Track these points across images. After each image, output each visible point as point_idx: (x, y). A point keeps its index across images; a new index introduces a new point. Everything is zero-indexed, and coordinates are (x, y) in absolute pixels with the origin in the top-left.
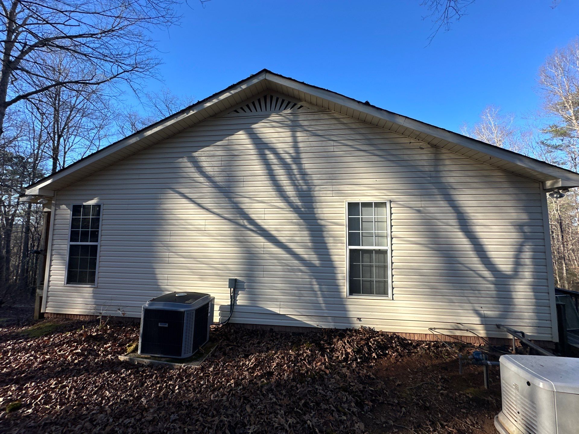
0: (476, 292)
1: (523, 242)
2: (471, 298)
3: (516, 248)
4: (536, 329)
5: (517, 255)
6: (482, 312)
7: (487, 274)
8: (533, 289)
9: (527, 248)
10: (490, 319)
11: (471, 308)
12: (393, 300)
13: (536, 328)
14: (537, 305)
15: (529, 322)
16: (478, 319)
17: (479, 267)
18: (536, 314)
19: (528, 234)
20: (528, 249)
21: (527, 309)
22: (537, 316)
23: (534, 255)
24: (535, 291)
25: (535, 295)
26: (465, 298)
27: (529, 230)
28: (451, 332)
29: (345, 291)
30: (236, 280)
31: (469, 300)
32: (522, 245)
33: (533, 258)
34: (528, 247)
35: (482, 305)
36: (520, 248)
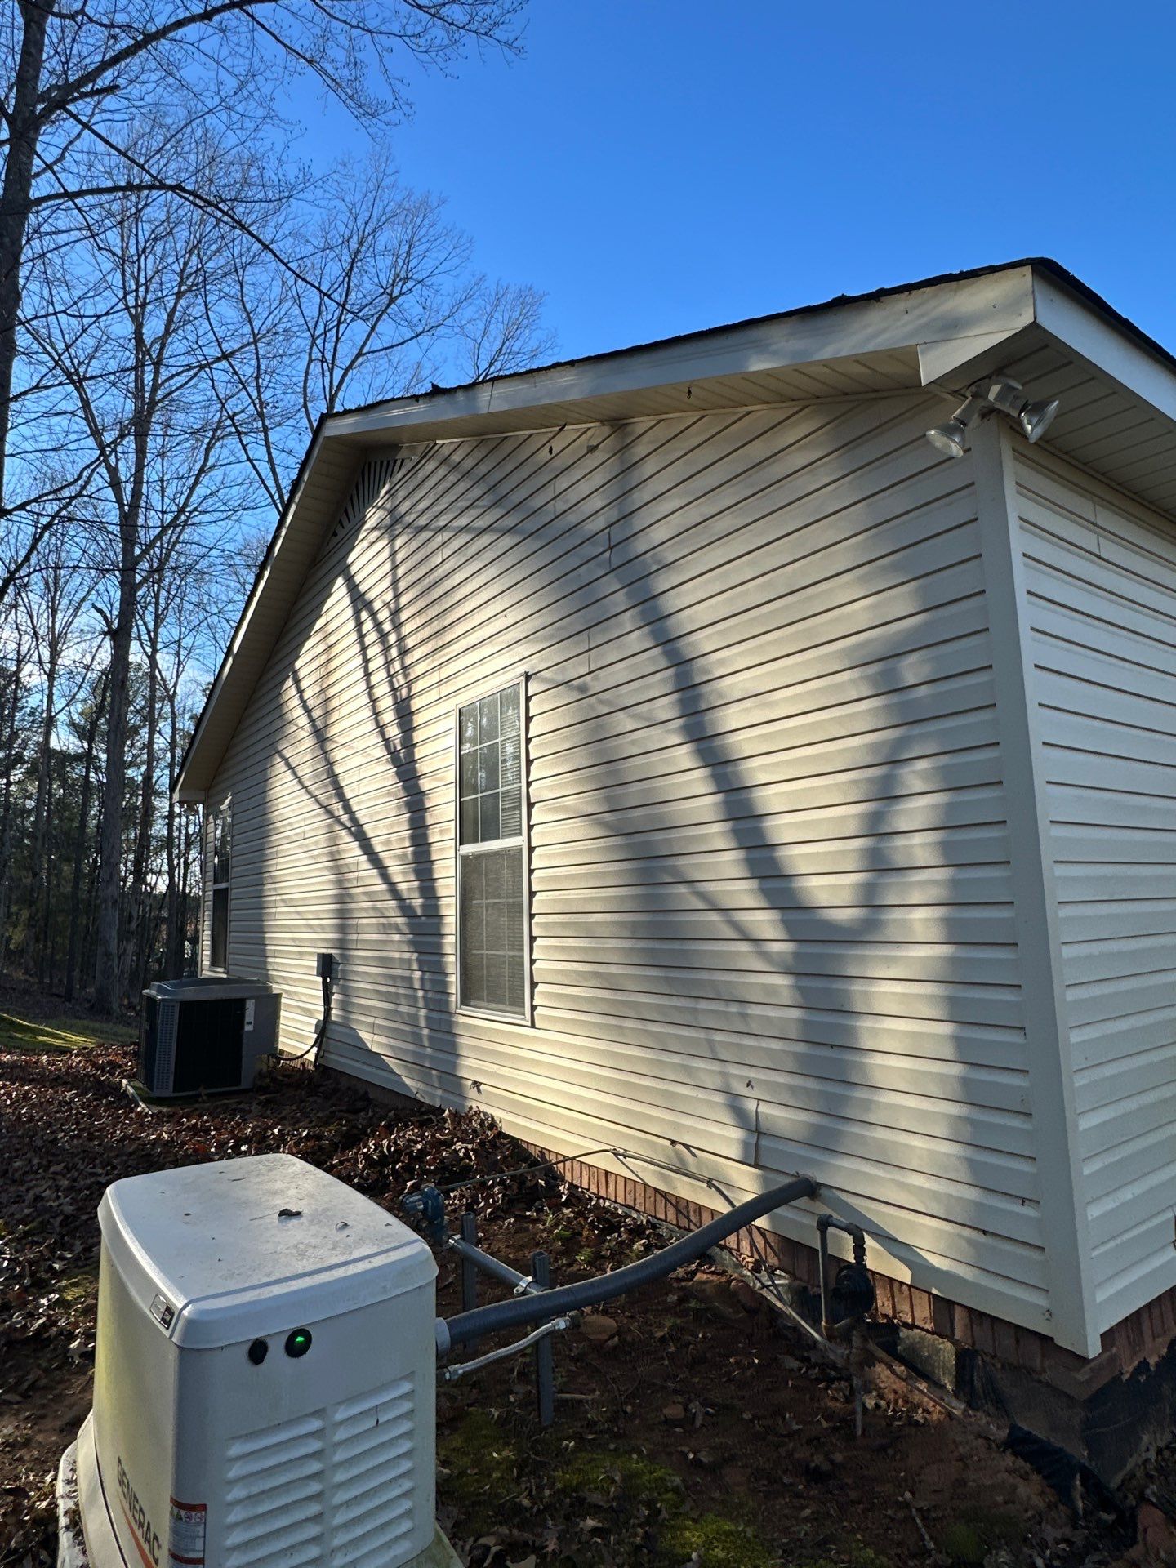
0: (733, 1008)
1: (900, 743)
2: (719, 1037)
3: (869, 780)
4: (969, 1241)
5: (875, 818)
6: (751, 1106)
7: (764, 922)
8: (951, 1001)
9: (916, 776)
10: (780, 1146)
11: (716, 1082)
12: (533, 1026)
13: (967, 1232)
14: (970, 1095)
15: (935, 1195)
16: (737, 1134)
17: (741, 892)
18: (969, 1152)
19: (923, 691)
20: (924, 775)
21: (923, 1114)
22: (971, 1163)
23: (950, 807)
24: (958, 1013)
25: (958, 1041)
26: (701, 1035)
27: (925, 672)
28: (665, 1178)
29: (454, 991)
30: (330, 955)
31: (711, 1043)
32: (894, 759)
33: (949, 826)
34: (922, 765)
35: (752, 1074)
36: (888, 781)
